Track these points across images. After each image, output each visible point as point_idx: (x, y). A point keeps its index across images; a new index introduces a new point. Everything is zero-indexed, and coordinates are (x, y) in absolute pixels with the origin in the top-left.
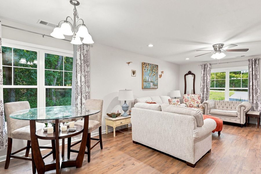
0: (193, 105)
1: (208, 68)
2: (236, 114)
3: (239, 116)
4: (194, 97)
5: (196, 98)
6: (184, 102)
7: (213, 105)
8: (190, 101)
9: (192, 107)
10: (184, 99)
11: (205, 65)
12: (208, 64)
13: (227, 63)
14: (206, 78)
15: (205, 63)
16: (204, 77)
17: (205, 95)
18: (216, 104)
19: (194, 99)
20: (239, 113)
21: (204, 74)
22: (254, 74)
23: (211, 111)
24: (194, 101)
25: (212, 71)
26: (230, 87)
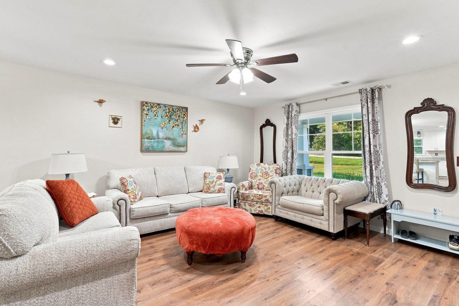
0: (264, 184)
1: (294, 113)
2: (320, 208)
3: (326, 214)
4: (267, 170)
5: (271, 171)
6: (249, 179)
8: (259, 178)
9: (261, 189)
10: (250, 173)
11: (289, 106)
12: (294, 104)
13: (326, 99)
14: (290, 133)
15: (288, 103)
16: (287, 129)
18: (303, 185)
19: (267, 173)
20: (326, 208)
21: (287, 125)
22: (370, 120)
23: (281, 199)
24: (267, 177)
25: (302, 117)
26: (333, 150)
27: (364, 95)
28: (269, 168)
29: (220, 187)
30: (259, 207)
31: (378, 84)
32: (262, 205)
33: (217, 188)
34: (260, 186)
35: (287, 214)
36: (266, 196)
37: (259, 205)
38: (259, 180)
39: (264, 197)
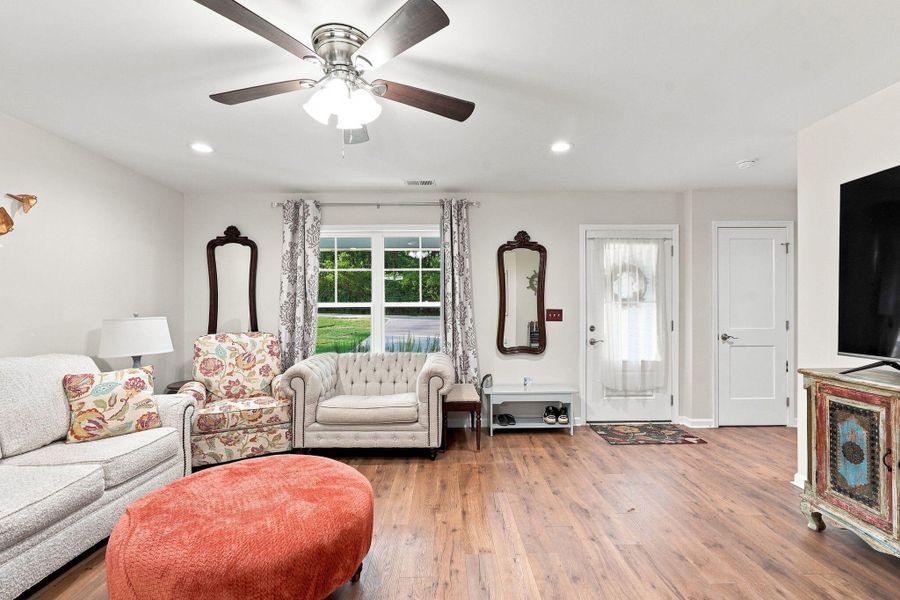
0: (245, 384)
1: (310, 221)
2: (414, 409)
3: (423, 418)
4: (249, 349)
5: (260, 351)
6: (199, 375)
7: (329, 381)
8: (229, 370)
9: (237, 397)
10: (201, 359)
11: (297, 207)
12: (310, 203)
13: (378, 205)
14: (300, 262)
15: (296, 197)
16: (293, 255)
17: (298, 335)
18: (342, 372)
19: (248, 357)
20: (423, 406)
21: (293, 245)
22: (456, 253)
23: (320, 409)
24: (252, 363)
25: (326, 232)
26: (386, 301)
27: (447, 210)
28: (254, 345)
29: (144, 411)
30: (253, 440)
31: (469, 198)
32: (259, 434)
33: (133, 416)
34: (234, 390)
35: (338, 437)
36: (271, 410)
37: (251, 436)
38: (230, 374)
39: (266, 413)
